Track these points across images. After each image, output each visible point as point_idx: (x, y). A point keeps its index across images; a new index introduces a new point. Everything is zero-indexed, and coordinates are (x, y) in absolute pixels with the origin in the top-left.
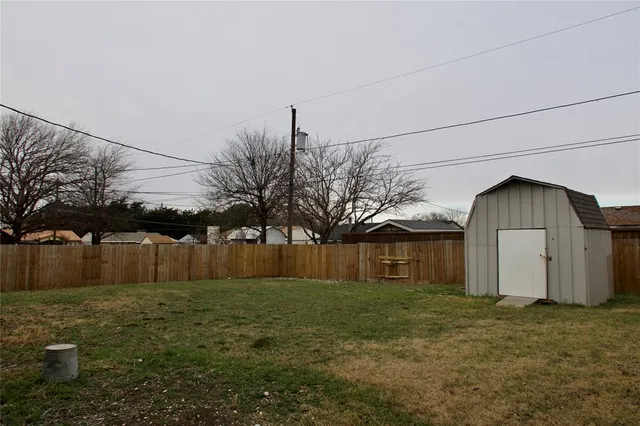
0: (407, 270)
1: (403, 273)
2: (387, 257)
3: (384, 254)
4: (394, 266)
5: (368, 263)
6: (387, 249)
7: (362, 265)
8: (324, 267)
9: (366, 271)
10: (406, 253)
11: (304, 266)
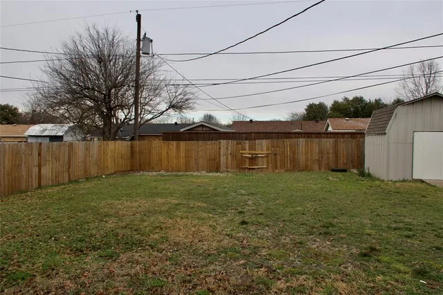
0: (265, 162)
1: (262, 164)
2: (247, 151)
3: (245, 150)
4: (253, 159)
5: (229, 157)
6: (247, 145)
7: (223, 159)
8: (182, 161)
9: (227, 163)
10: (265, 148)
11: (161, 160)
